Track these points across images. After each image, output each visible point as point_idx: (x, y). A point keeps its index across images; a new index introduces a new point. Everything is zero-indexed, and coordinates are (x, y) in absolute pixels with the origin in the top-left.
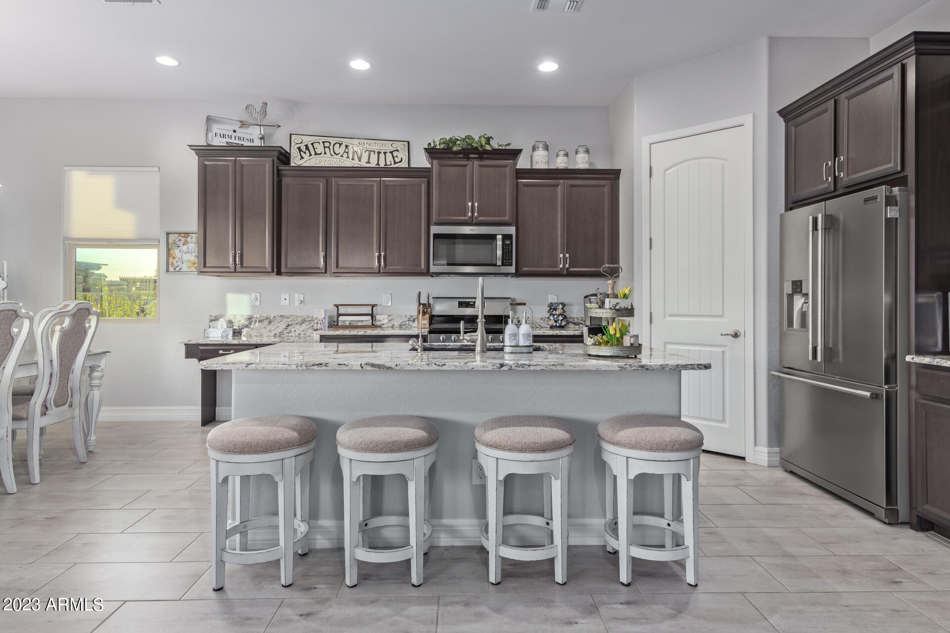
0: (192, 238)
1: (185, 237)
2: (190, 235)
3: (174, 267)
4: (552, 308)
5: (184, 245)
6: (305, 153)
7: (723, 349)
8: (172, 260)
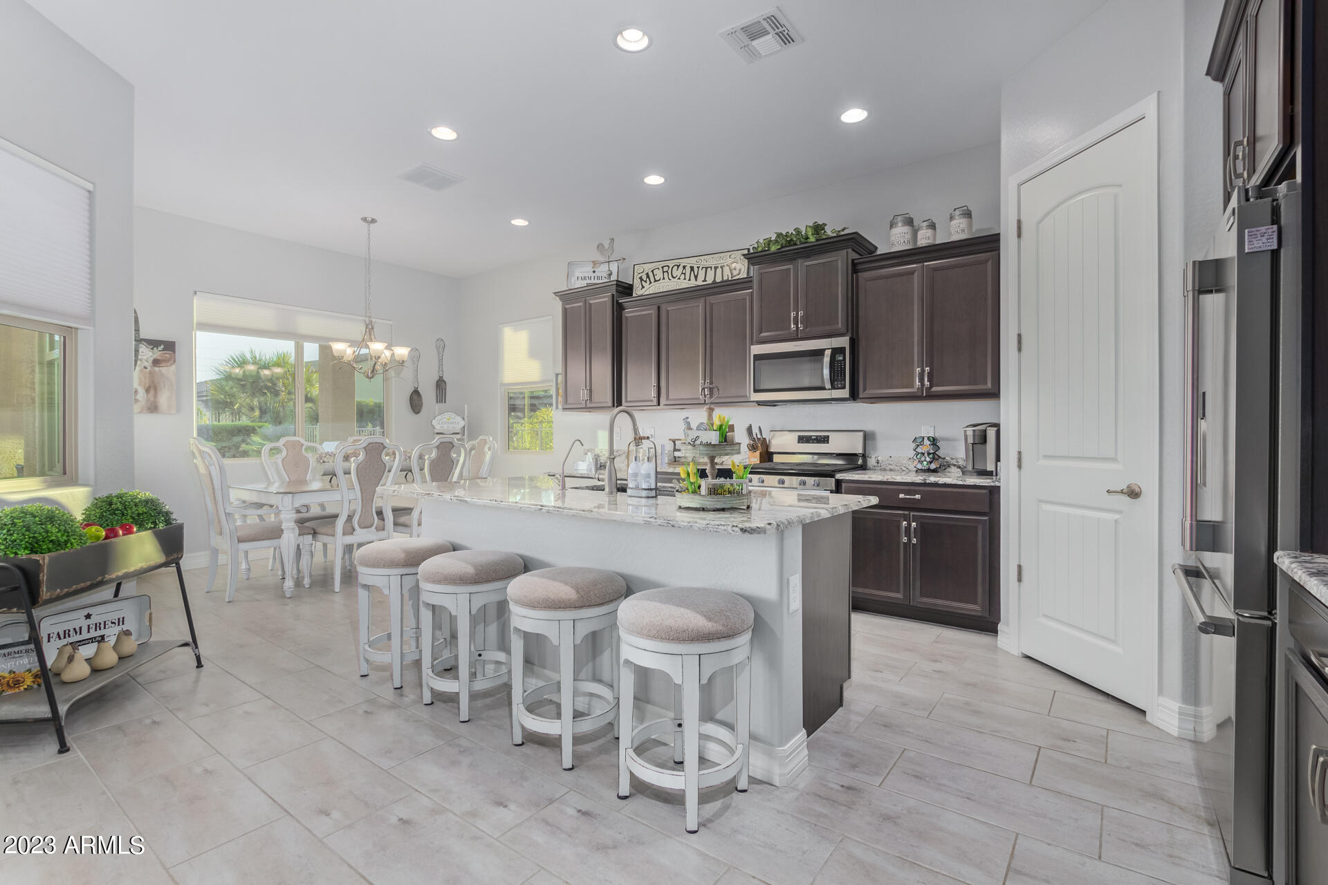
4: (918, 441)
6: (646, 282)
7: (1117, 516)
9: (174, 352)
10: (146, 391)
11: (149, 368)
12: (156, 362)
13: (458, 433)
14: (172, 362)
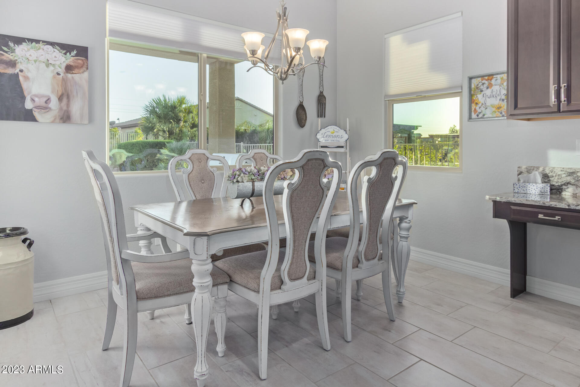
0: (496, 80)
1: (488, 79)
2: (494, 76)
3: (477, 113)
5: (487, 88)
8: (474, 107)
9: (87, 57)
10: (59, 99)
11: (62, 74)
12: (69, 68)
13: (342, 147)
14: (84, 69)
